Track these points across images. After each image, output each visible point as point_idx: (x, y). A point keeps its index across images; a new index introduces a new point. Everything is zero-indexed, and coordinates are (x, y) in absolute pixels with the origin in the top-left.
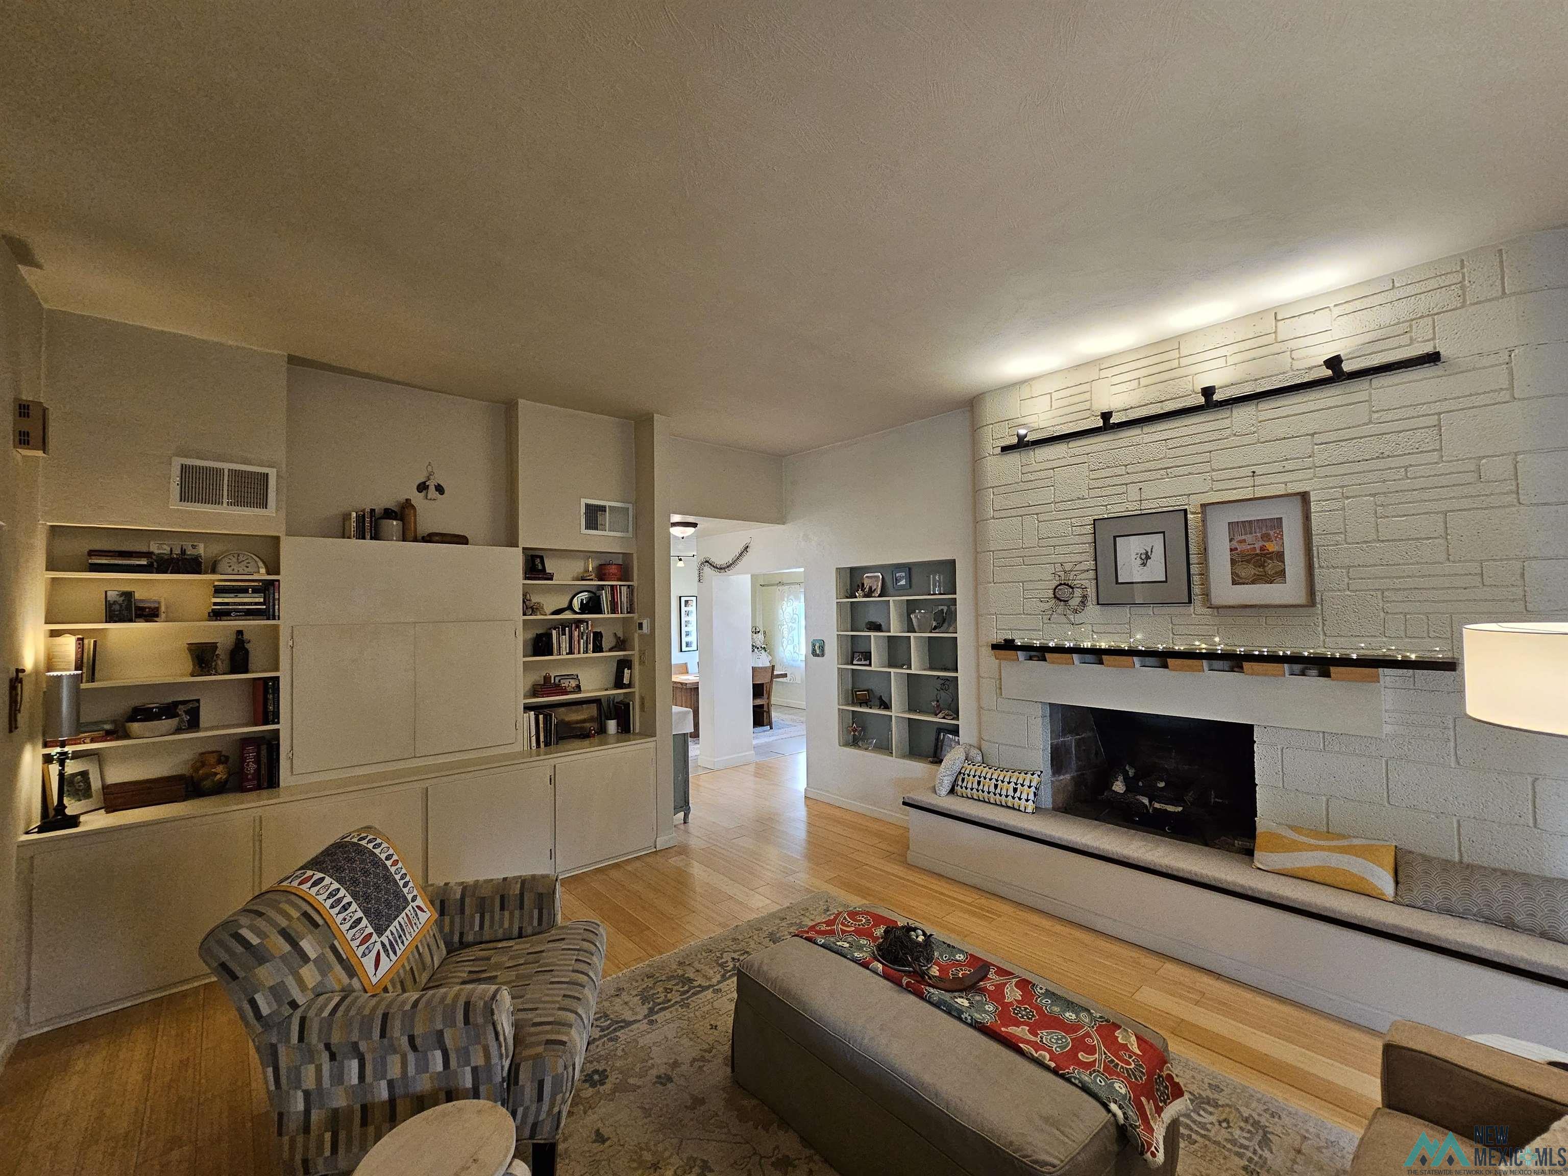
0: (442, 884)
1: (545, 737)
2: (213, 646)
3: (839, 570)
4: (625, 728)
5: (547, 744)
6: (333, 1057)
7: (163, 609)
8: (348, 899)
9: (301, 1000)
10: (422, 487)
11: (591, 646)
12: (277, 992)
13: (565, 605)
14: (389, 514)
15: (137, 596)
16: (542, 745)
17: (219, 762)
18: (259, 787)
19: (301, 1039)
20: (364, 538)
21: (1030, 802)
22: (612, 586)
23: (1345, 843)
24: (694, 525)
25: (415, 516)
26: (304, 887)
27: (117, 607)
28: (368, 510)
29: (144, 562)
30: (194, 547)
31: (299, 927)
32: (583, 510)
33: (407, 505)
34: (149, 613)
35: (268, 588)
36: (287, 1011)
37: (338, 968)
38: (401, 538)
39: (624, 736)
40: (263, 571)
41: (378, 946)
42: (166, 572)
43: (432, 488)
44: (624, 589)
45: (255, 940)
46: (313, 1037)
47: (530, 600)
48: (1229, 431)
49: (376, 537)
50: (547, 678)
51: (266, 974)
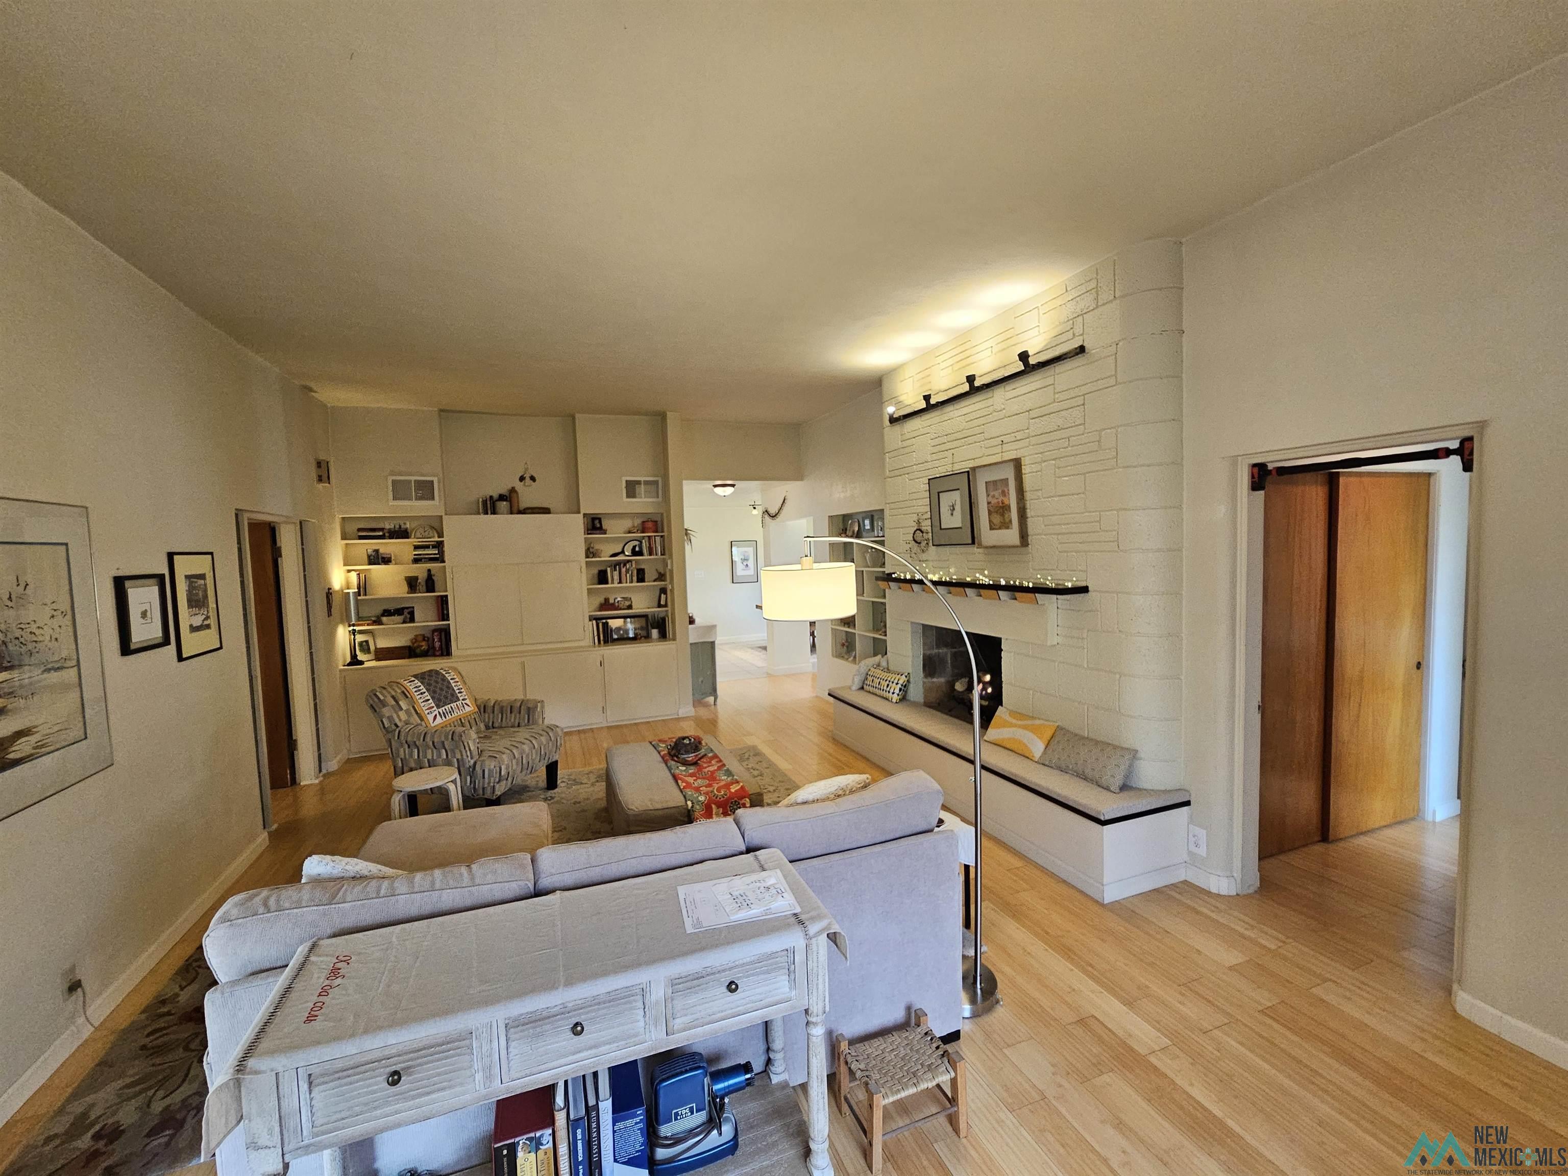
0: (487, 699)
1: (604, 637)
2: (416, 578)
3: (831, 517)
4: (663, 636)
5: (605, 642)
6: (409, 747)
7: (393, 558)
8: (424, 690)
9: (399, 724)
10: (522, 479)
11: (635, 578)
12: (390, 718)
13: (620, 550)
14: (502, 498)
15: (381, 551)
16: (602, 642)
17: (424, 640)
18: (442, 655)
19: (398, 738)
20: (487, 514)
21: (895, 695)
22: (649, 537)
23: (1029, 722)
24: (733, 486)
25: (518, 497)
26: (405, 682)
27: (372, 558)
28: (488, 497)
29: (381, 533)
30: (405, 524)
31: (399, 696)
32: (624, 484)
33: (513, 490)
34: (386, 561)
35: (439, 545)
36: (394, 727)
37: (416, 716)
38: (509, 511)
39: (662, 640)
40: (436, 535)
41: (437, 712)
42: (393, 538)
43: (528, 479)
44: (658, 539)
45: (382, 698)
46: (402, 738)
47: (593, 548)
48: (991, 409)
49: (494, 512)
50: (607, 600)
51: (386, 711)
